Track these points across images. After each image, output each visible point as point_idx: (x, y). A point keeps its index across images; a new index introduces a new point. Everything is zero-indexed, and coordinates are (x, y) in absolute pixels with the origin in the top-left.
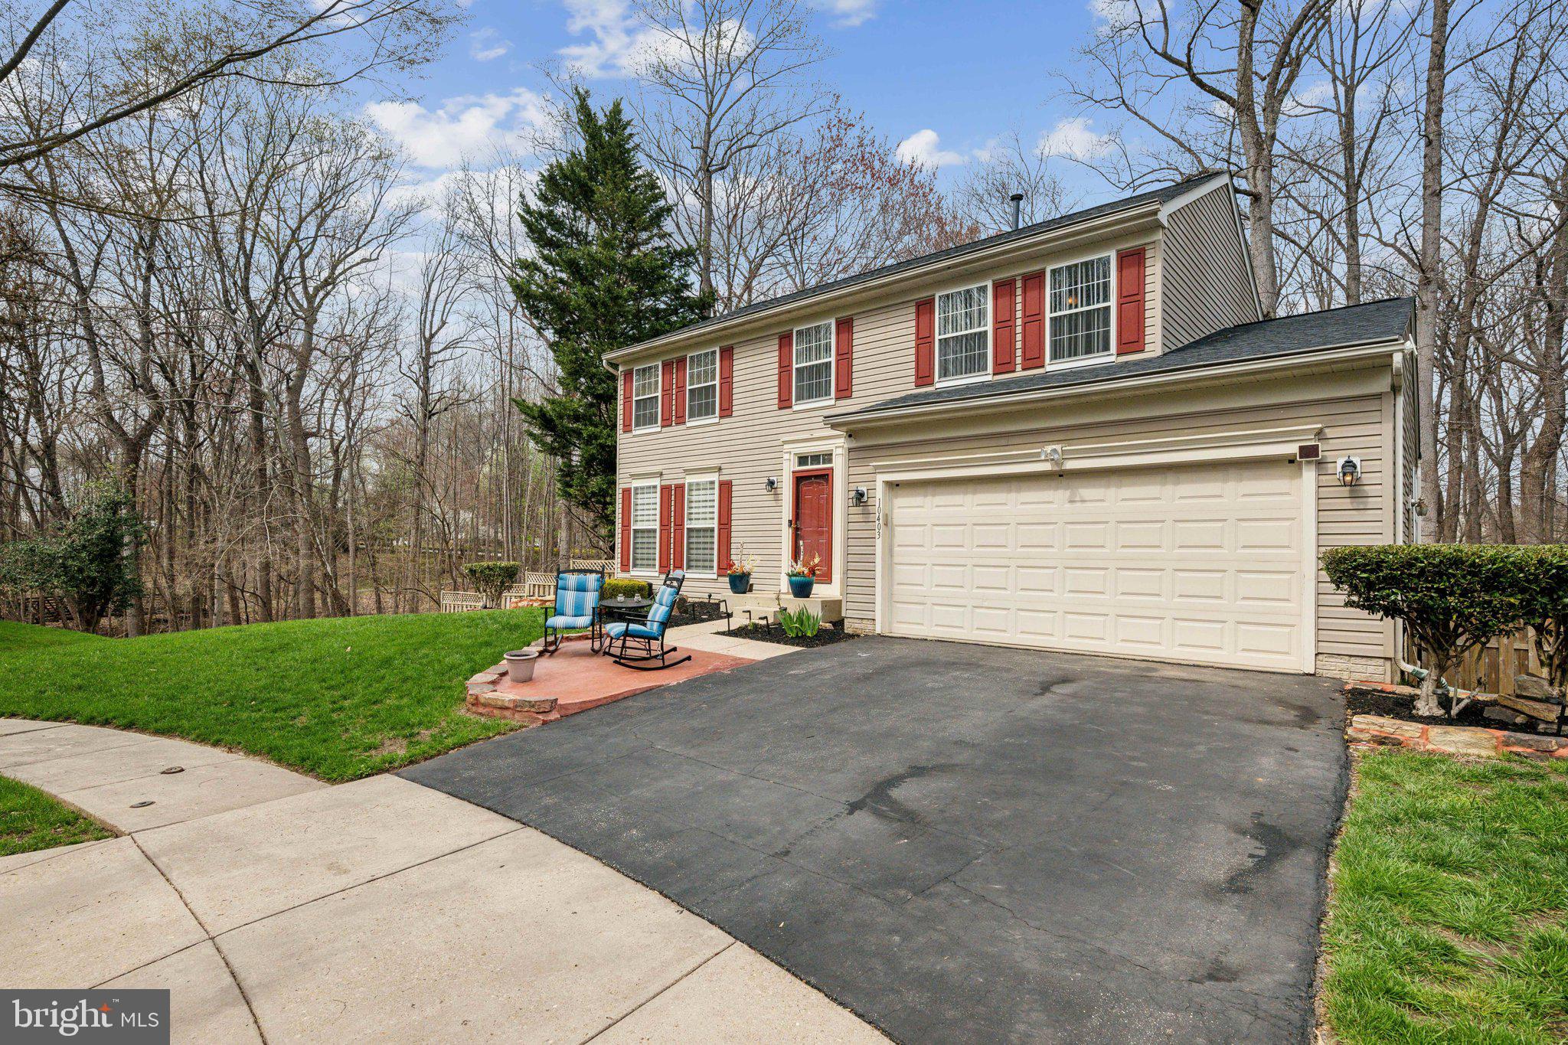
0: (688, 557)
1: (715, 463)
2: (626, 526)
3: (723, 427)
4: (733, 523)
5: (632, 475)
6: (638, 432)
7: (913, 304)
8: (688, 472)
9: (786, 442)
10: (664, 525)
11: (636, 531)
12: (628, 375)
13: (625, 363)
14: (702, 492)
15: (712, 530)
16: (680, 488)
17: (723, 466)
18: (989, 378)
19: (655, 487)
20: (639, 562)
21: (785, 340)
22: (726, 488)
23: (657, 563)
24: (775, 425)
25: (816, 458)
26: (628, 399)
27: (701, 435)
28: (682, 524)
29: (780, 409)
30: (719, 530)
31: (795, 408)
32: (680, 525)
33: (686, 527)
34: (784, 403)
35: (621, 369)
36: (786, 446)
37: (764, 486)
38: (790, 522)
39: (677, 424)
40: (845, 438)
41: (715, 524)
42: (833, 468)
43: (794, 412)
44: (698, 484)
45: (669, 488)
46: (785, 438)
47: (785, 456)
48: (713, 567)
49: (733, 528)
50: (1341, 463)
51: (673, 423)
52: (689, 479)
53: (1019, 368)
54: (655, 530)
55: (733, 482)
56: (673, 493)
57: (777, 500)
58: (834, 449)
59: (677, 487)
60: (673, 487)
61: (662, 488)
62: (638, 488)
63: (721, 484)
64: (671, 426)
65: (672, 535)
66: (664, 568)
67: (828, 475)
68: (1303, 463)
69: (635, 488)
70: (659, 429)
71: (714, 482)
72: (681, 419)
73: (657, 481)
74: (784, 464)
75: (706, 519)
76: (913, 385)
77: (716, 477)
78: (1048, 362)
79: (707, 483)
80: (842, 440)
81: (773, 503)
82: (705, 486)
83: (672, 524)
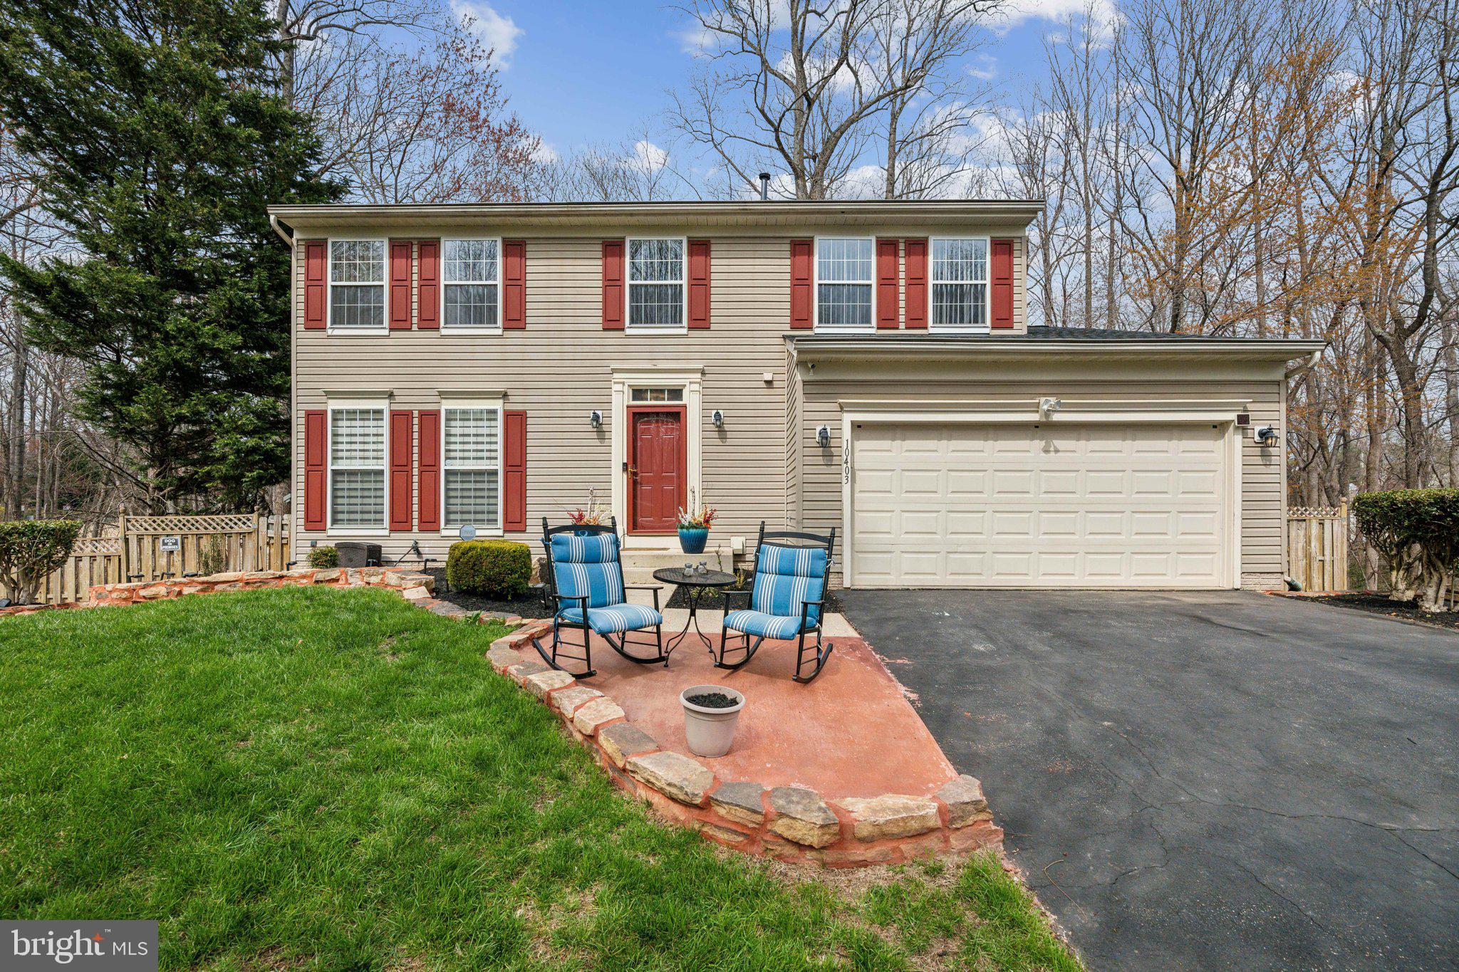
0: (446, 509)
1: (500, 387)
2: (315, 464)
3: (508, 342)
4: (529, 464)
5: (327, 393)
6: (337, 332)
7: (788, 241)
8: (444, 395)
9: (614, 371)
10: (400, 465)
11: (335, 472)
12: (315, 249)
13: (303, 228)
14: (472, 423)
15: (495, 473)
16: (430, 418)
17: (509, 392)
18: (873, 331)
19: (380, 412)
20: (340, 516)
21: (613, 248)
22: (516, 423)
23: (386, 516)
24: (598, 349)
25: (658, 392)
26: (315, 283)
27: (470, 349)
28: (436, 464)
29: (605, 330)
30: (506, 473)
31: (628, 332)
32: (430, 466)
33: (443, 468)
34: (612, 323)
35: (296, 235)
36: (615, 375)
37: (588, 421)
38: (625, 465)
39: (420, 329)
40: (703, 373)
41: (499, 465)
42: (685, 406)
43: (628, 336)
44: (464, 412)
45: (408, 415)
46: (615, 365)
47: (616, 387)
48: (496, 520)
49: (529, 471)
50: (1257, 429)
51: (415, 327)
52: (446, 405)
53: (902, 326)
54: (381, 473)
55: (529, 414)
56: (416, 421)
57: (602, 439)
58: (688, 384)
59: (423, 414)
60: (416, 414)
61: (394, 414)
62: (340, 412)
63: (508, 415)
64: (410, 329)
65: (416, 479)
66: (400, 523)
67: (678, 414)
68: (1231, 428)
69: (334, 412)
70: (386, 332)
71: (494, 412)
72: (429, 323)
73: (383, 405)
74: (613, 397)
75: (482, 458)
76: (788, 327)
77: (498, 405)
78: (930, 323)
79: (481, 411)
80: (699, 375)
81: (597, 442)
82: (478, 416)
83: (416, 464)
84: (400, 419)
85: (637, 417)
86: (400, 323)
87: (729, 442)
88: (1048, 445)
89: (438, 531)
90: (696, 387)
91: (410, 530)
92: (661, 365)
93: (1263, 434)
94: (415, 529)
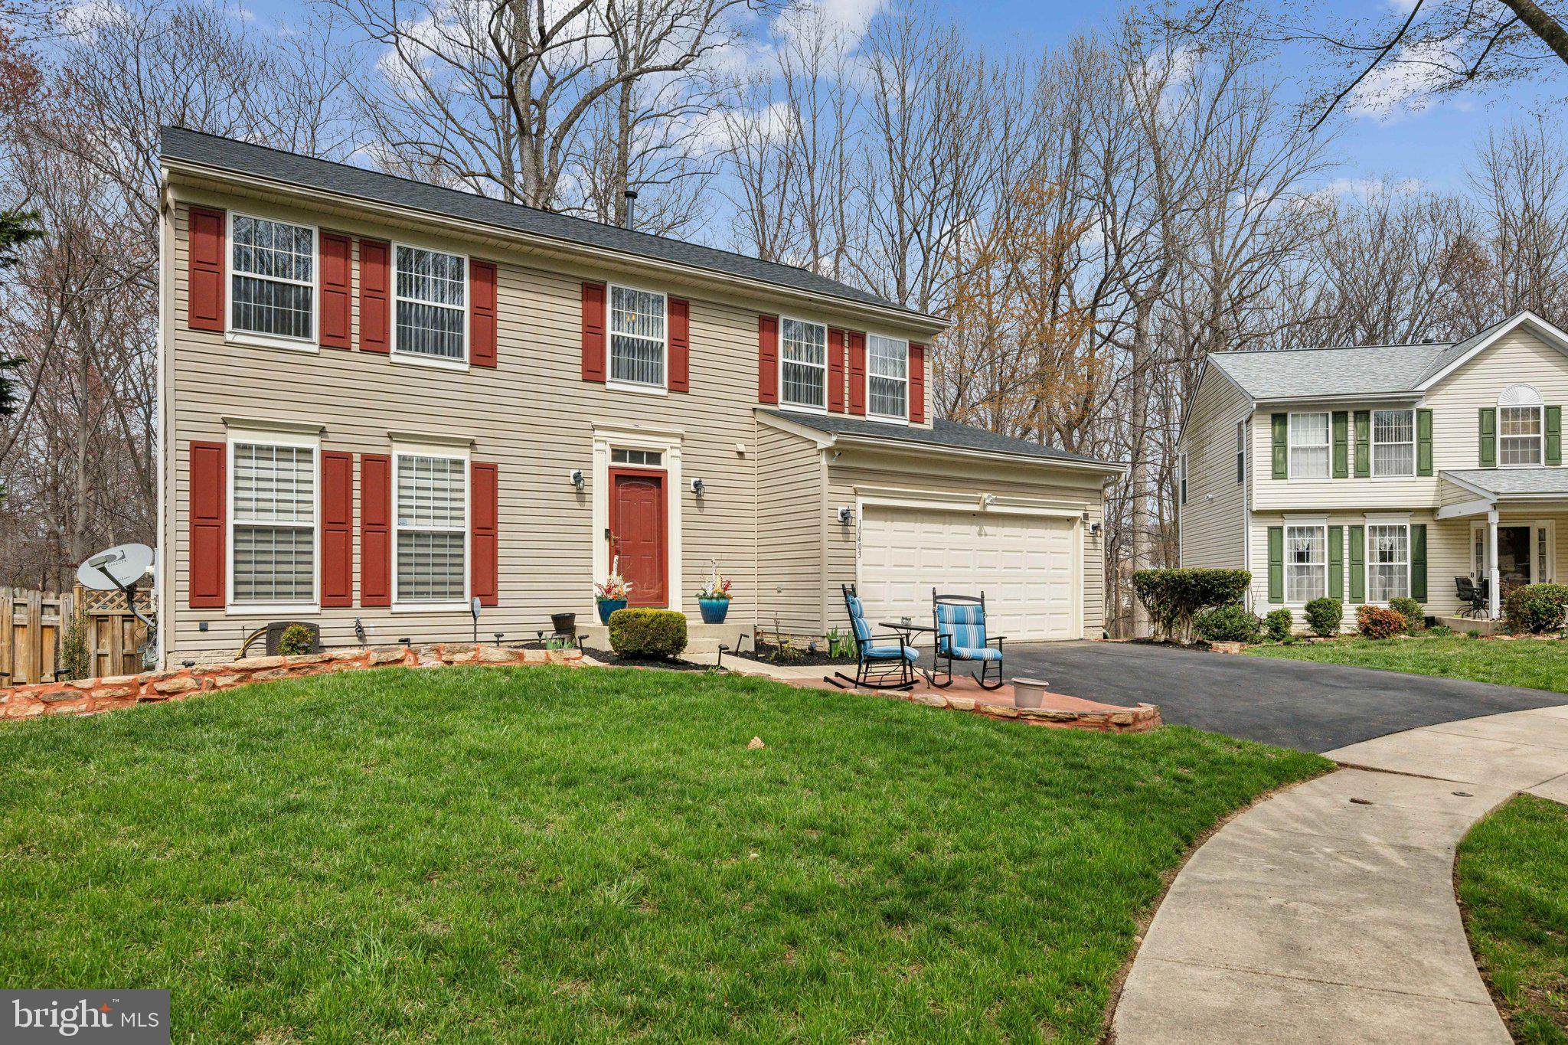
1: (467, 433)
2: (208, 517)
3: (476, 380)
4: (500, 527)
5: (226, 420)
7: (757, 315)
8: (392, 436)
9: (596, 427)
10: (335, 521)
11: (238, 529)
13: (187, 189)
14: (431, 475)
15: (461, 536)
16: (377, 464)
17: (477, 441)
18: (826, 414)
19: (306, 452)
20: (246, 589)
21: (592, 292)
22: (485, 477)
23: (317, 588)
25: (636, 455)
26: (206, 267)
27: (429, 384)
28: (386, 523)
29: (584, 380)
30: (475, 537)
31: (609, 386)
32: (377, 523)
33: (394, 527)
34: (593, 373)
35: (173, 195)
36: (597, 432)
37: (569, 480)
38: (607, 531)
39: (362, 350)
40: (682, 439)
41: (466, 527)
42: (665, 472)
43: (608, 391)
44: (422, 460)
45: (347, 457)
46: (597, 421)
47: (596, 446)
48: (462, 593)
49: (500, 535)
50: (1091, 523)
51: (355, 347)
52: (397, 451)
53: (847, 411)
54: (310, 531)
55: (500, 468)
56: (357, 467)
57: (582, 501)
58: (669, 449)
59: (366, 459)
60: (357, 458)
61: (326, 456)
62: (246, 447)
63: (476, 467)
64: (348, 349)
65: (357, 540)
66: (335, 596)
67: (660, 479)
68: (1078, 522)
69: (237, 446)
70: (315, 349)
71: (461, 463)
72: (375, 344)
73: (313, 443)
74: (594, 456)
75: (445, 518)
76: (756, 400)
77: (464, 455)
78: (867, 411)
79: (444, 461)
80: (679, 440)
81: (577, 505)
82: (440, 466)
83: (357, 522)
84: (335, 465)
85: (619, 479)
86: (335, 339)
87: (706, 511)
88: (981, 530)
89: (388, 606)
90: (677, 453)
91: (349, 606)
92: (644, 426)
93: (1095, 528)
94: (357, 604)
